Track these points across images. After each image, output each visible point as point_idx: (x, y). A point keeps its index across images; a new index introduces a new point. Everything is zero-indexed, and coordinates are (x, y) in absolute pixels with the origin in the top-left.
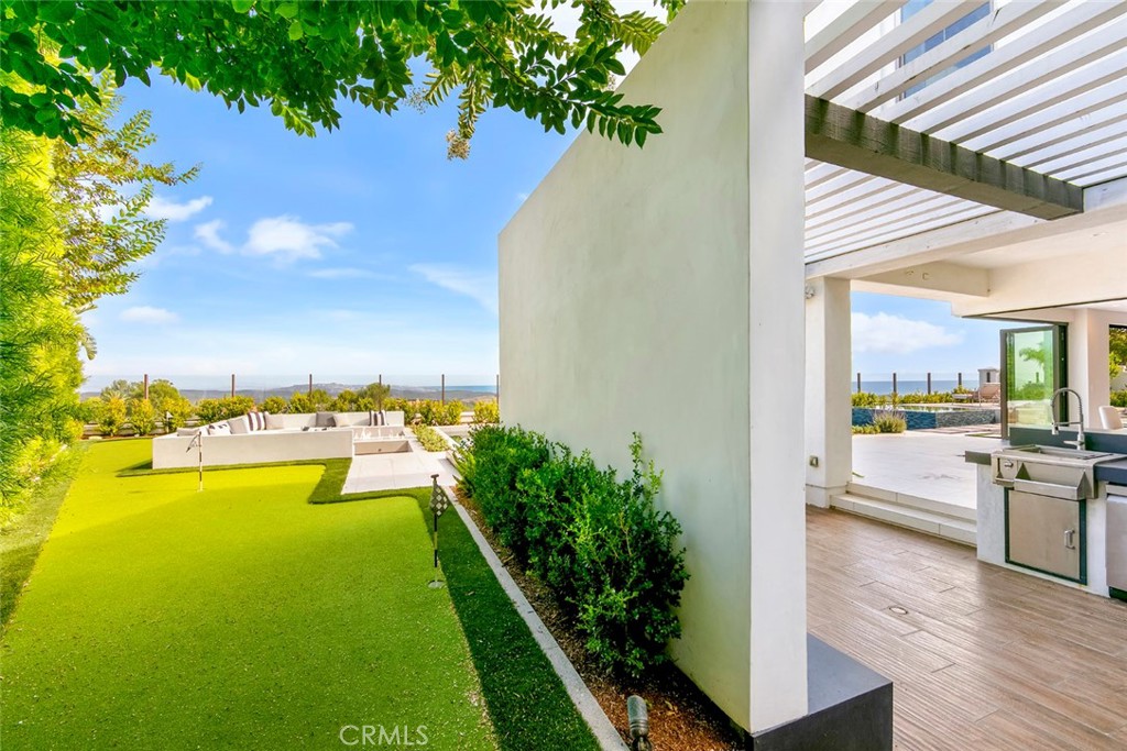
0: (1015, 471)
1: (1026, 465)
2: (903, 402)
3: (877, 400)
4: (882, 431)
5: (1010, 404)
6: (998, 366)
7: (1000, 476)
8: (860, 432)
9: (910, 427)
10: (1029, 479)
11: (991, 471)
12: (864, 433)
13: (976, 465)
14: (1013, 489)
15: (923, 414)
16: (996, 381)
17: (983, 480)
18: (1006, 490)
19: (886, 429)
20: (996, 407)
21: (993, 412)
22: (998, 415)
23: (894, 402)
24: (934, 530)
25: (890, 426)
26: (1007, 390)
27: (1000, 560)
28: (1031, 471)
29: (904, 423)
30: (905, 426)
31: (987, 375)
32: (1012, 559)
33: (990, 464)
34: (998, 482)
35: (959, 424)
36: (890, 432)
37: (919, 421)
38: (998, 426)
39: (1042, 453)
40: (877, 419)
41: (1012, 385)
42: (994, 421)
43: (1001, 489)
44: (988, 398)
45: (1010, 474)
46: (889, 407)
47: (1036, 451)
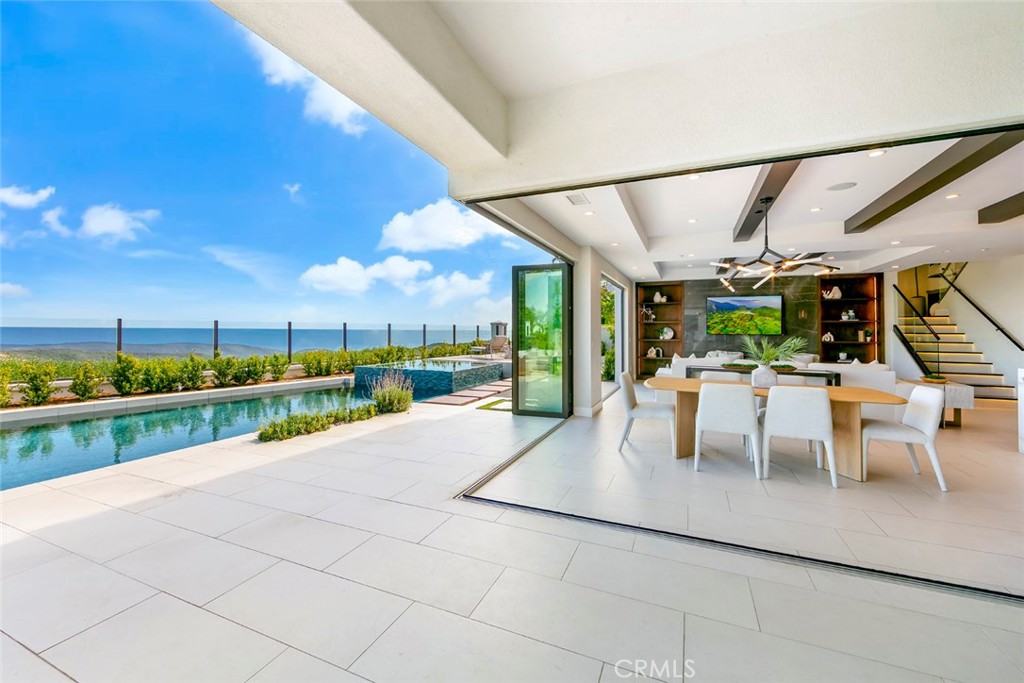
19: (386, 407)
20: (502, 359)
25: (391, 403)
26: (518, 339)
36: (390, 411)
38: (508, 383)
42: (502, 377)
44: (497, 350)
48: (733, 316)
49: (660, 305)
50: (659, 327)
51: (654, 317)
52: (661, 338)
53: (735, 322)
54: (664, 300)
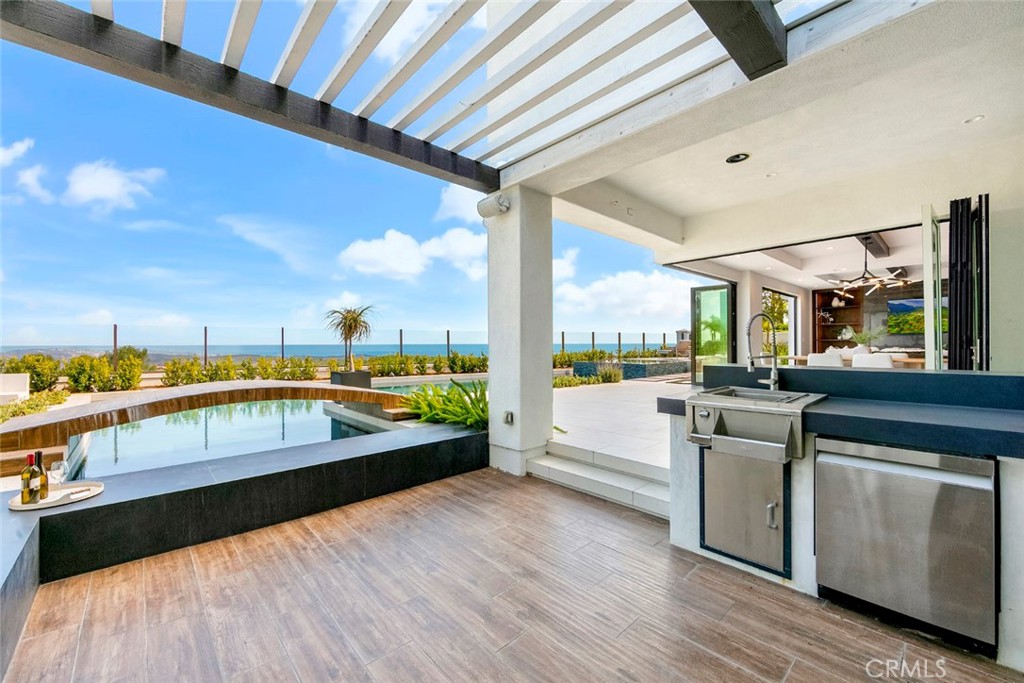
0: (711, 424)
1: (723, 412)
2: (625, 357)
3: (607, 355)
4: (604, 381)
5: (697, 357)
6: (689, 329)
7: (695, 431)
8: (585, 383)
9: (626, 377)
10: (726, 434)
11: (685, 422)
12: (589, 383)
13: (669, 415)
14: (710, 448)
15: (638, 366)
16: (687, 339)
17: (677, 436)
18: (702, 450)
19: (607, 379)
20: (688, 360)
21: (685, 363)
22: (689, 366)
23: (619, 357)
24: (626, 500)
25: (610, 377)
26: (696, 348)
27: (693, 545)
28: (729, 422)
29: (621, 372)
30: (622, 377)
31: (681, 334)
32: (707, 543)
33: (685, 415)
34: (693, 440)
35: (663, 374)
36: (610, 381)
37: (633, 372)
38: (689, 374)
39: (736, 396)
40: (601, 370)
41: (699, 343)
42: (686, 371)
43: (695, 448)
44: (682, 353)
45: (707, 427)
46: (615, 361)
47: (730, 394)
48: (909, 318)
49: (839, 309)
50: (837, 329)
51: (832, 319)
52: (839, 338)
53: (911, 325)
54: (842, 304)
